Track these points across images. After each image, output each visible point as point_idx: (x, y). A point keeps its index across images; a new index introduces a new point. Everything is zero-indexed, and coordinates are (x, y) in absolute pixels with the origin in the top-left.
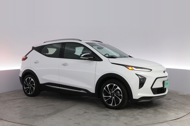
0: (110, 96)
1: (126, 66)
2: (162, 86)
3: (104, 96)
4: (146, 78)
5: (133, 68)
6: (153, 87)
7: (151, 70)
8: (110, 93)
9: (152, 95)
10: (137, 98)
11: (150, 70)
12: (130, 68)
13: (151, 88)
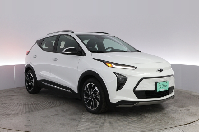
0: (90, 97)
1: (105, 62)
2: (154, 89)
3: (85, 97)
4: (127, 78)
5: (113, 65)
6: (136, 90)
7: (136, 68)
8: (90, 95)
9: (134, 98)
10: (115, 102)
11: (134, 68)
12: (109, 65)
13: (134, 90)
